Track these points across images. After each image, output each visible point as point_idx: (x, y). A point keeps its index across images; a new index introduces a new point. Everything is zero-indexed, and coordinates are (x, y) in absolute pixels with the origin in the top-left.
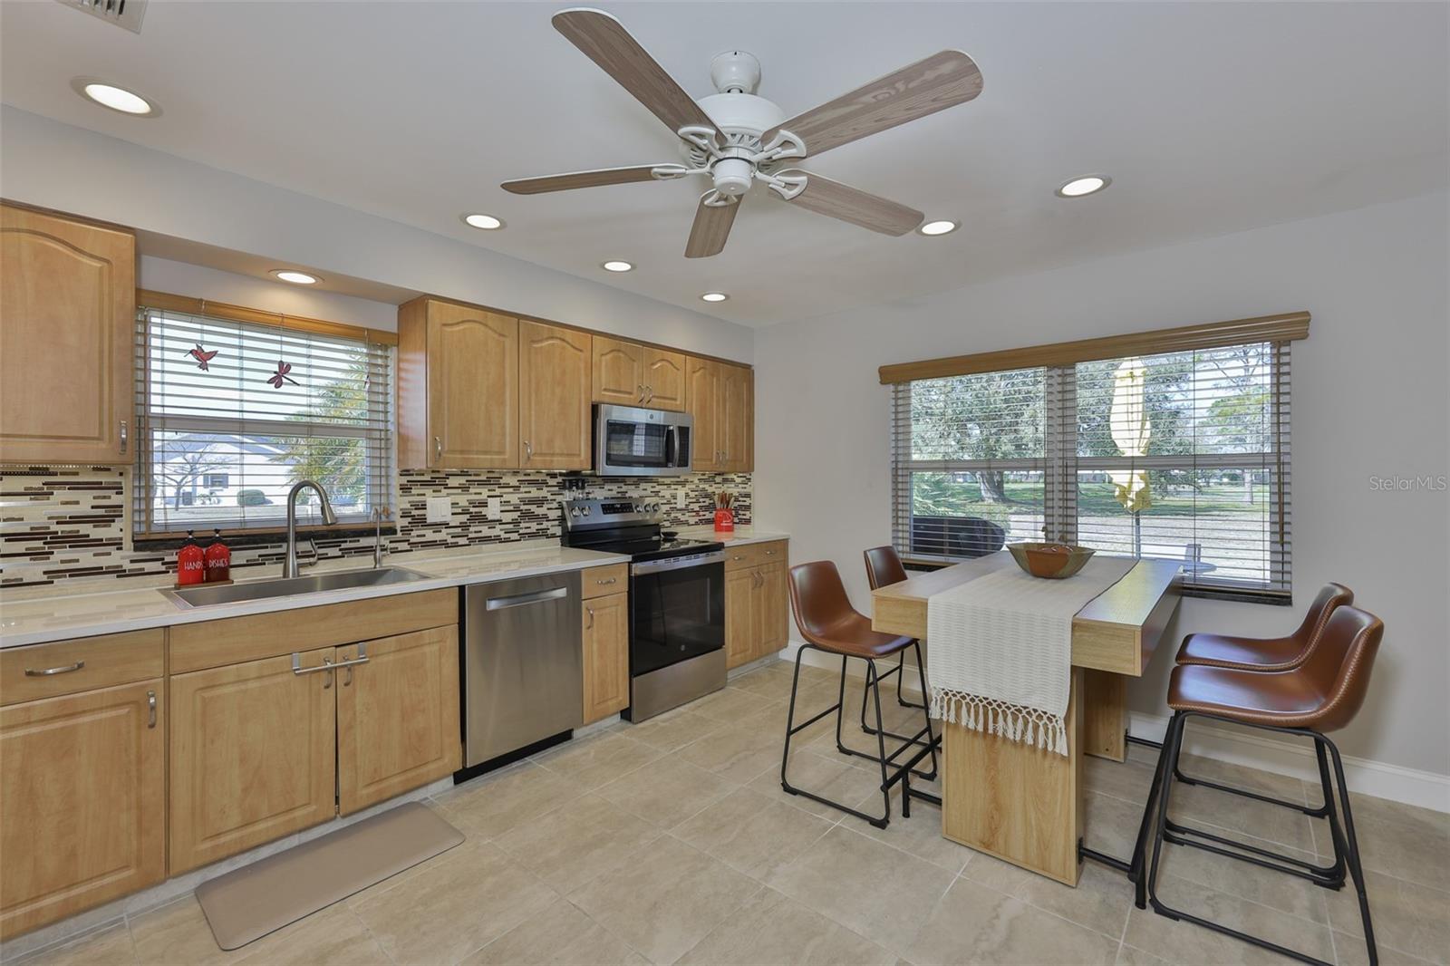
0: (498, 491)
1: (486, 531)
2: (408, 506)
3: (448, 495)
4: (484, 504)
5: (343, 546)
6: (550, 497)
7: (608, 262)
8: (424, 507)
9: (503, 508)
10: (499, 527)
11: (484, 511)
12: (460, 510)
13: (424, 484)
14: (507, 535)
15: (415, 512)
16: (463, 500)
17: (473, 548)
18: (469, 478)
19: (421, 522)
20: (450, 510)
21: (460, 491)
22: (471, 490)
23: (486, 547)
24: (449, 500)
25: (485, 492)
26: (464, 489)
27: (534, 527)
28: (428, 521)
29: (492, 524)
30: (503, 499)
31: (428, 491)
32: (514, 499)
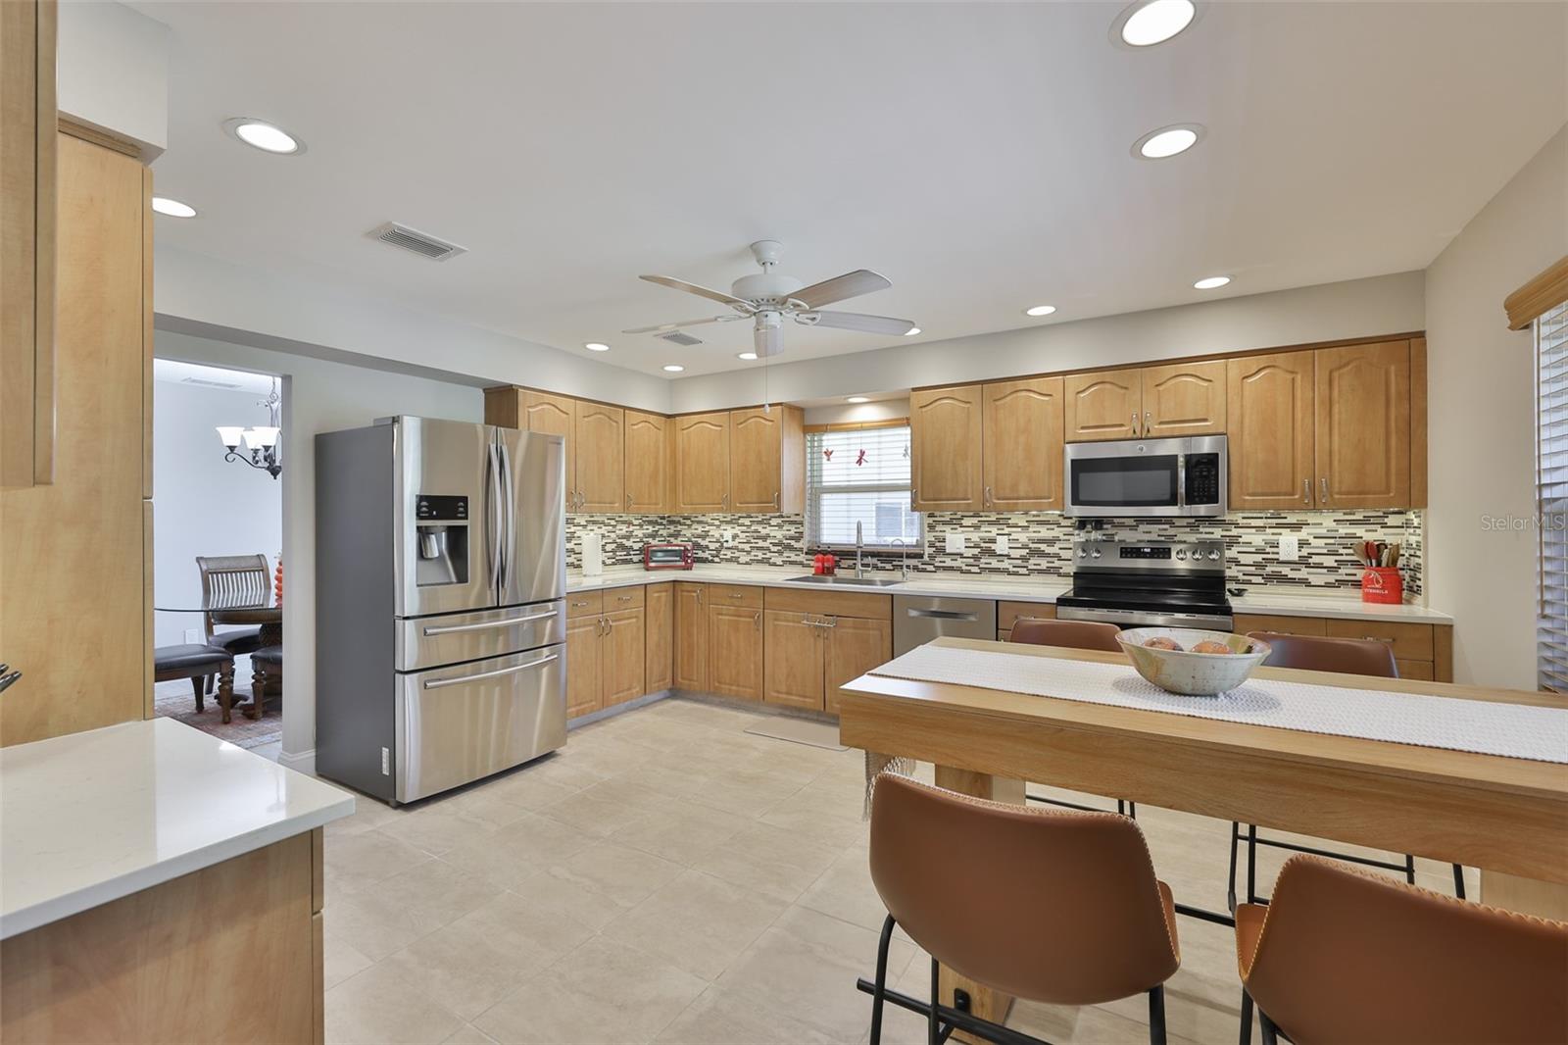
0: (1007, 530)
1: (995, 564)
2: (933, 539)
3: (963, 532)
4: (993, 541)
5: (894, 563)
6: (1062, 537)
7: (1030, 308)
8: (944, 541)
9: (1011, 545)
10: (1007, 561)
11: (993, 546)
12: (972, 545)
13: (945, 523)
14: (1015, 569)
15: (938, 544)
16: (975, 537)
17: (984, 576)
18: (980, 519)
19: (941, 551)
20: (964, 545)
21: (972, 529)
22: (982, 529)
23: (995, 577)
24: (963, 537)
25: (994, 530)
26: (976, 527)
27: (1044, 564)
28: (947, 551)
29: (1001, 558)
30: (1011, 537)
31: (947, 528)
32: (1023, 537)
